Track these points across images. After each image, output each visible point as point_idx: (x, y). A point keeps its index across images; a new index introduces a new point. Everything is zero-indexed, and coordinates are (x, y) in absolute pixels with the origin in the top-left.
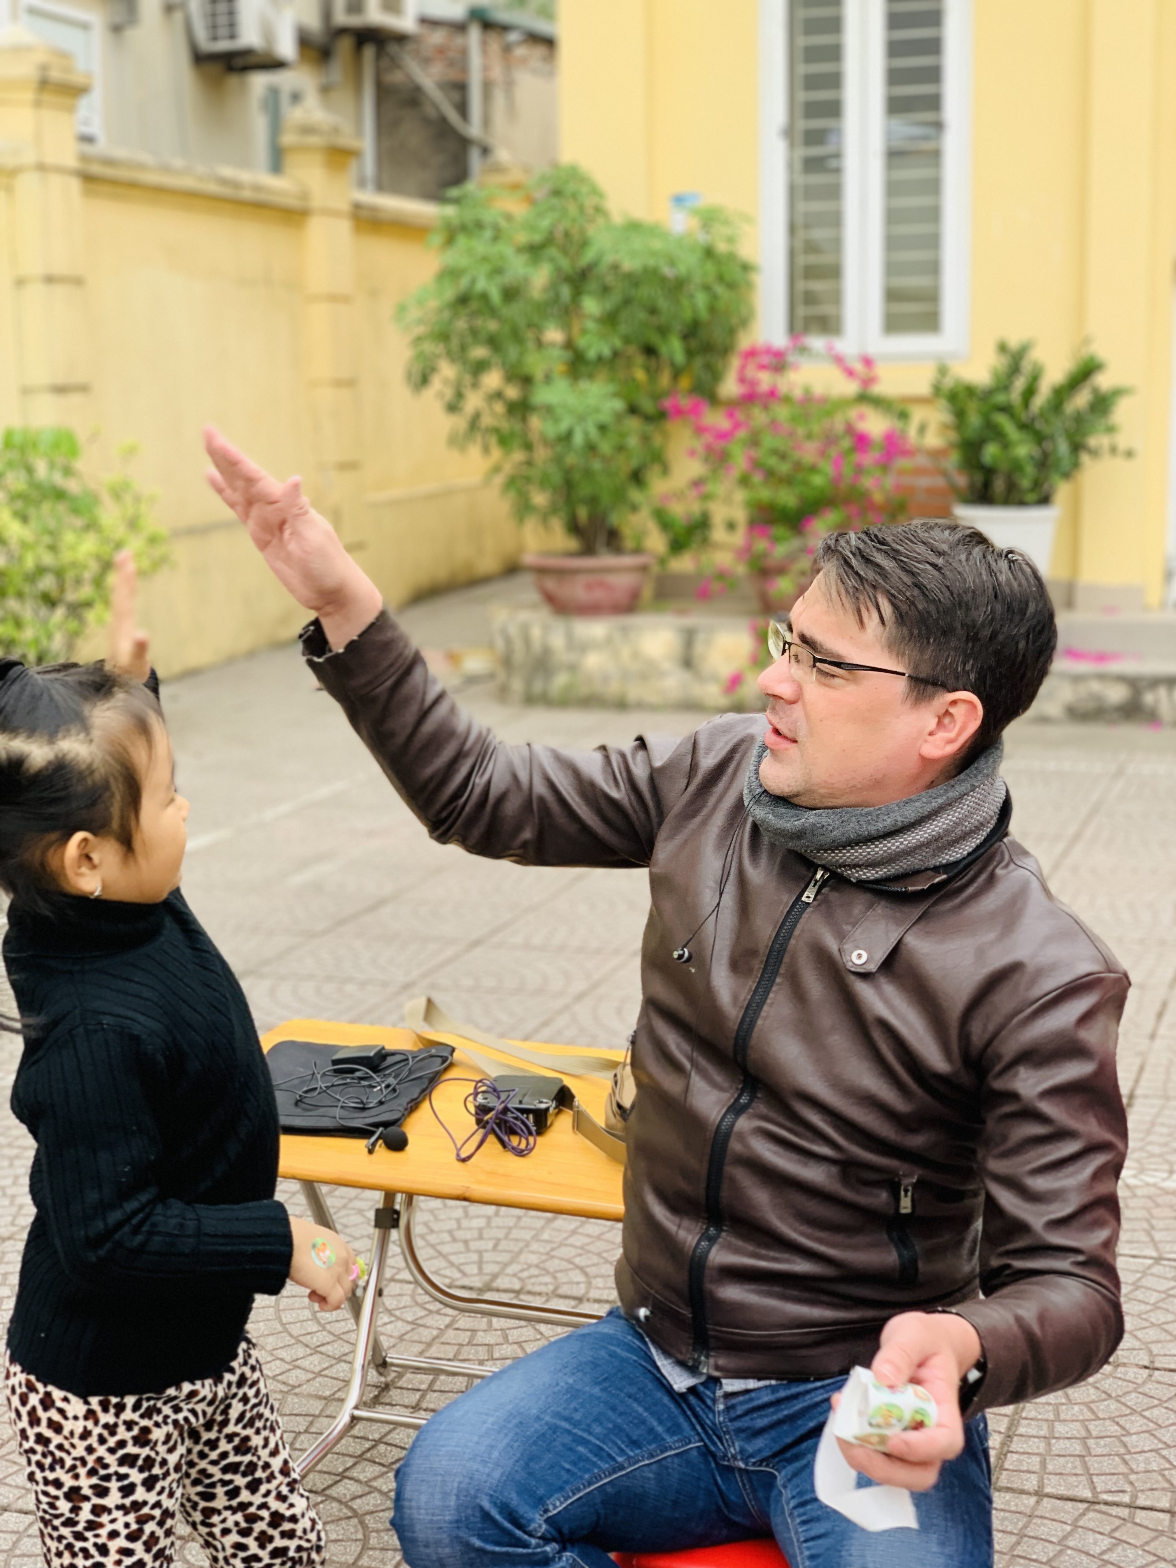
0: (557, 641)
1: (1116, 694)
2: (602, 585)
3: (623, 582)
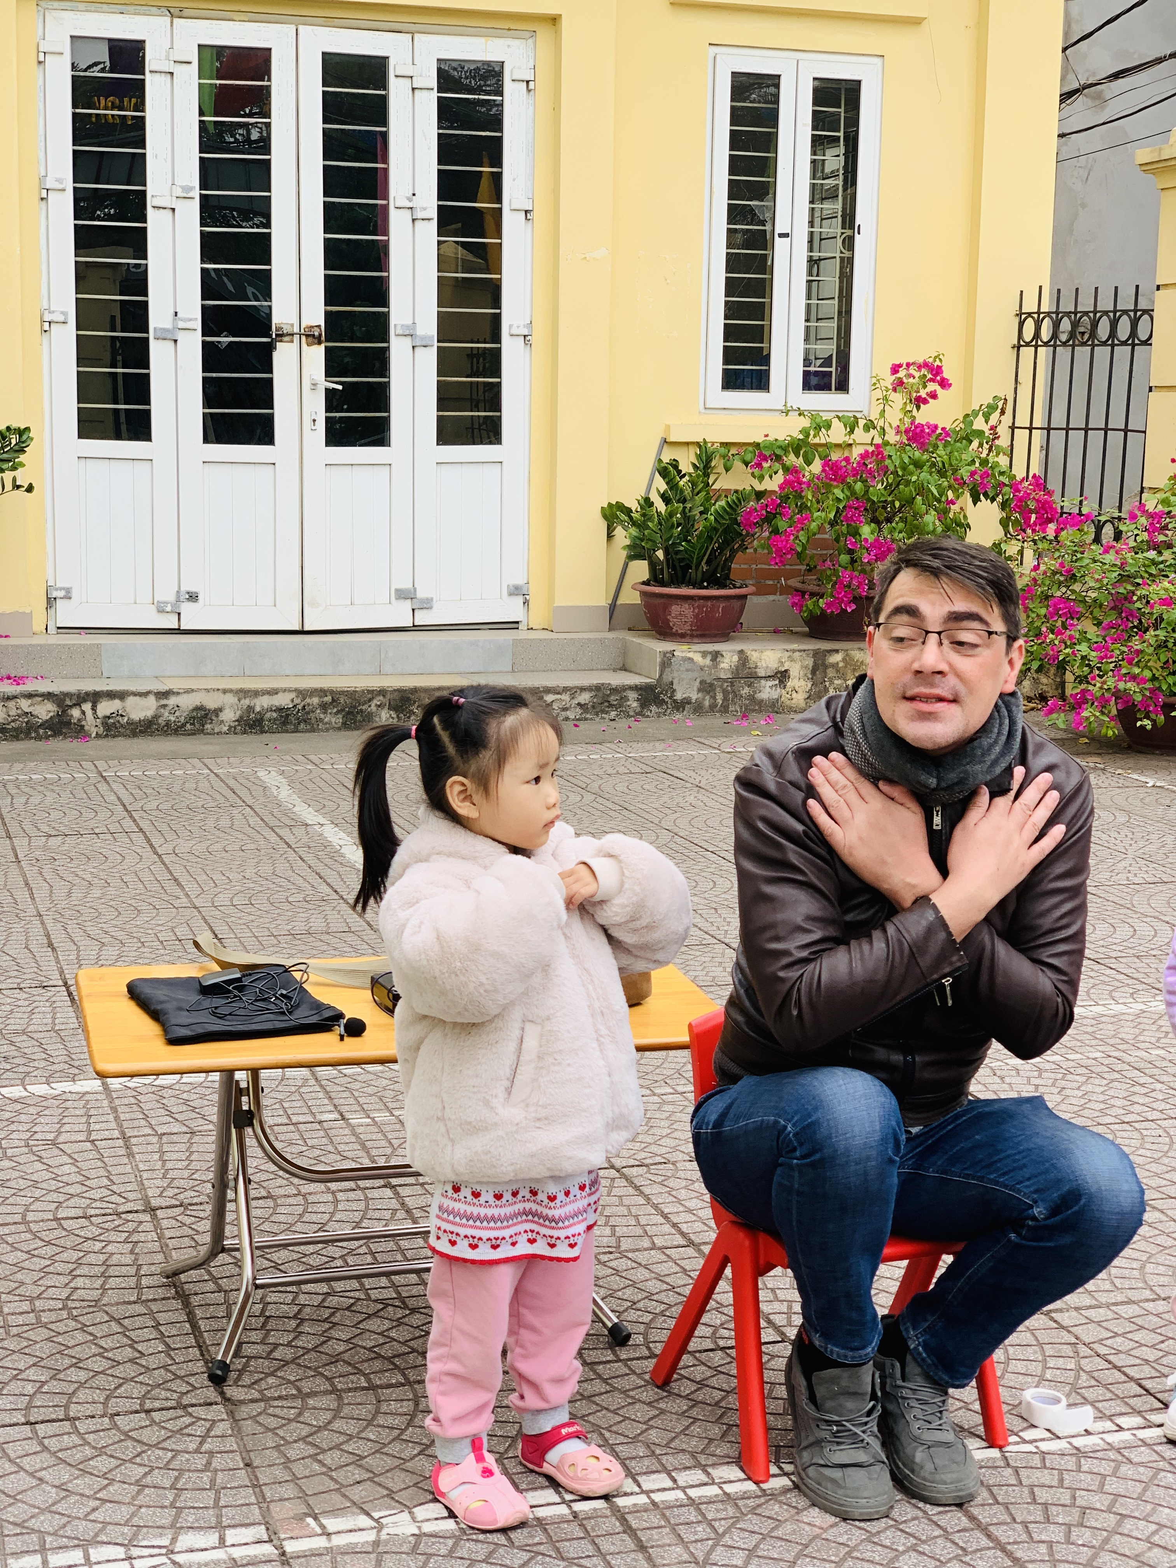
1: (45, 711)
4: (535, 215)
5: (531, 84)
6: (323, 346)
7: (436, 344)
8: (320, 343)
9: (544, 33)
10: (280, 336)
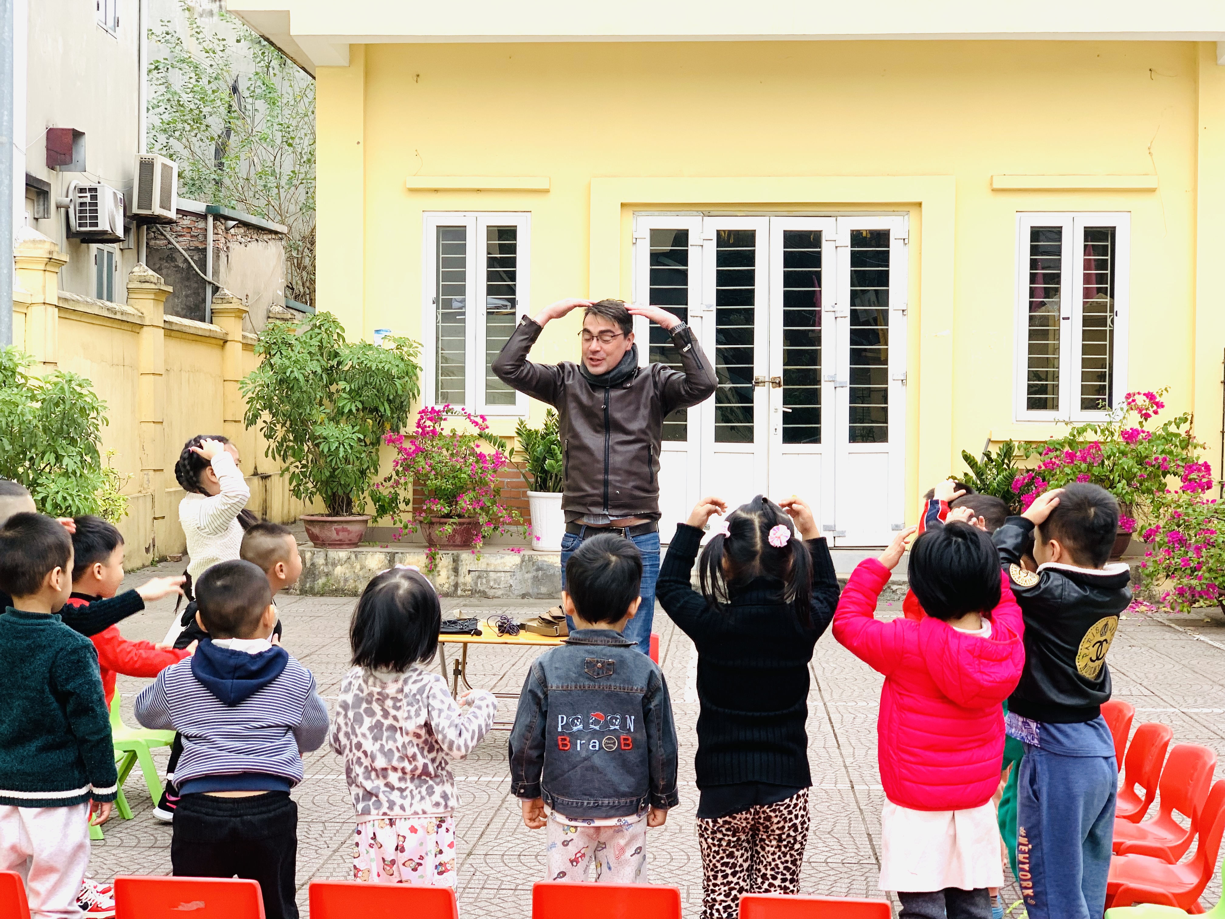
0: (320, 560)
2: (344, 530)
3: (356, 529)
4: (909, 312)
5: (906, 241)
6: (782, 388)
7: (848, 386)
8: (780, 386)
9: (913, 212)
10: (757, 383)
